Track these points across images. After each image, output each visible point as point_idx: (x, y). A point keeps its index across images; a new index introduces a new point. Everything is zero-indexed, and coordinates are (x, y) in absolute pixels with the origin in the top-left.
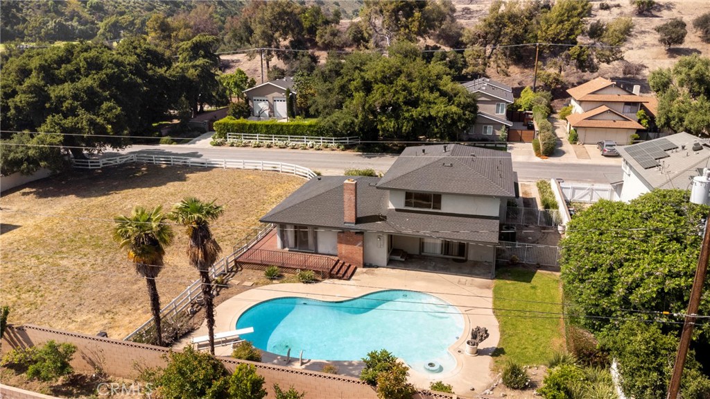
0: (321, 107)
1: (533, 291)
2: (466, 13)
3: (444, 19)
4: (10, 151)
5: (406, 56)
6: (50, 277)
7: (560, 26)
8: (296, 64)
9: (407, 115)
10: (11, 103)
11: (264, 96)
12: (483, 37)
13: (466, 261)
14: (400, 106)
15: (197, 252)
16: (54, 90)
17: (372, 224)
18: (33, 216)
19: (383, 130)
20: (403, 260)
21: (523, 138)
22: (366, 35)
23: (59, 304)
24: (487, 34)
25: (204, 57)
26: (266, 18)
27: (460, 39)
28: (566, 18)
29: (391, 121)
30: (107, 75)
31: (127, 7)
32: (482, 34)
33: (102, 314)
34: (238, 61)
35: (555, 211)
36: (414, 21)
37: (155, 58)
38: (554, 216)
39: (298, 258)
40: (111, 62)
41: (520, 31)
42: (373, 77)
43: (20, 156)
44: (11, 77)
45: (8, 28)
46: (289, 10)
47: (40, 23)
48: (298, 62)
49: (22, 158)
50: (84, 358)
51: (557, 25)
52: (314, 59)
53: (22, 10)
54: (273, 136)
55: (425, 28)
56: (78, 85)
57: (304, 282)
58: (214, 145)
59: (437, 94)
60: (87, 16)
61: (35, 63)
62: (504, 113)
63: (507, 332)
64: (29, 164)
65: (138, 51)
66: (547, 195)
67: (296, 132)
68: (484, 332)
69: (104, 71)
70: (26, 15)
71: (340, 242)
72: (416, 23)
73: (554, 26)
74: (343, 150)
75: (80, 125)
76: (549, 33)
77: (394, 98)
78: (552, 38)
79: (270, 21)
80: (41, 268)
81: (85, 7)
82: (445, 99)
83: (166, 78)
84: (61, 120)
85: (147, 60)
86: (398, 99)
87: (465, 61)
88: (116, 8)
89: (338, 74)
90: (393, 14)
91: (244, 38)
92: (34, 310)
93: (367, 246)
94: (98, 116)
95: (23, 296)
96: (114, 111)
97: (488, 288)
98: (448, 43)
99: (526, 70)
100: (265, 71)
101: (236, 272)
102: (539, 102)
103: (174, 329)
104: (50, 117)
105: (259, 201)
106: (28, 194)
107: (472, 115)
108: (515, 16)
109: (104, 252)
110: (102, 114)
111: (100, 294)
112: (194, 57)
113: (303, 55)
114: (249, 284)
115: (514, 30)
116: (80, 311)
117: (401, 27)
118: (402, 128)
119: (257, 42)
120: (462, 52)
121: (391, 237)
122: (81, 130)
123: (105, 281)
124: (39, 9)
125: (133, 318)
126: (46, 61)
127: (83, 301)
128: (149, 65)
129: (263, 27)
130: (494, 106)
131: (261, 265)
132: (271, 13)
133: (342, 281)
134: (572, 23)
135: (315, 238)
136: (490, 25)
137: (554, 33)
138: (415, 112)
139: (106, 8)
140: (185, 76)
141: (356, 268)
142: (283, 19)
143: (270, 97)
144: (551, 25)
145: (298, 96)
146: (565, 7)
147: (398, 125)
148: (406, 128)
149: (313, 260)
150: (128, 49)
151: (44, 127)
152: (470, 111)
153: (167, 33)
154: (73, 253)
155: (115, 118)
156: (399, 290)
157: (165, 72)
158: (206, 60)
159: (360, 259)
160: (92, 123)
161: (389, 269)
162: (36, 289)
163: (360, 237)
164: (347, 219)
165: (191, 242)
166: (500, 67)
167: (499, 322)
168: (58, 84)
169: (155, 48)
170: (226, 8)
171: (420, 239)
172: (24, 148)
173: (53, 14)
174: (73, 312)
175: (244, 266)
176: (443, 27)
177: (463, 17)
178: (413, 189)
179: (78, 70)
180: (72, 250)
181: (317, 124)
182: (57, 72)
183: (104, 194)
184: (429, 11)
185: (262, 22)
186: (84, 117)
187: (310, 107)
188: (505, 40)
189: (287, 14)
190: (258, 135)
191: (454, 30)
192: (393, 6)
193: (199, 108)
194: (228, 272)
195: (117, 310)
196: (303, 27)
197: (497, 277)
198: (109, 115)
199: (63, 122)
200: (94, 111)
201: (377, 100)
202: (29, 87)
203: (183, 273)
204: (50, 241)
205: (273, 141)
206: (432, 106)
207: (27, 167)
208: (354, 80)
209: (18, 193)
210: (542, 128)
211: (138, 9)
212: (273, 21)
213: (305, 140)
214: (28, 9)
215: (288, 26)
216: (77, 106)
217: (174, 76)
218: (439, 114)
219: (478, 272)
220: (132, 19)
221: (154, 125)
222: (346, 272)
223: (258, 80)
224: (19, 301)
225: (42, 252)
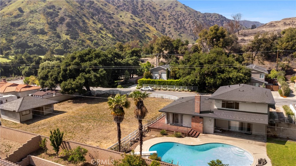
0: (181, 74)
1: (286, 148)
2: (243, 41)
3: (233, 42)
4: (66, 86)
5: (218, 54)
6: (77, 129)
7: (288, 43)
8: (170, 60)
9: (219, 77)
10: (68, 68)
11: (157, 71)
12: (251, 48)
13: (251, 134)
14: (216, 73)
15: (138, 112)
16: (83, 64)
17: (207, 114)
18: (72, 109)
19: (208, 83)
20: (221, 132)
21: (273, 89)
22: (199, 49)
23: (81, 138)
24: (253, 47)
25: (135, 56)
26: (159, 43)
27: (241, 50)
28: (290, 40)
29: (212, 79)
30: (102, 59)
31: (107, 43)
32: (251, 47)
33: (96, 142)
34: (147, 60)
35: (294, 116)
36: (220, 42)
37: (118, 56)
38: (293, 119)
39: (174, 128)
40: (103, 55)
41: (269, 46)
42: (204, 62)
43: (69, 87)
44: (69, 60)
45: (65, 50)
46: (168, 40)
47: (77, 48)
48: (171, 59)
49: (70, 88)
50: (90, 156)
51: (286, 43)
52: (178, 59)
53: (70, 44)
54: (161, 85)
55: (225, 46)
56: (92, 62)
57: (177, 137)
58: (138, 89)
59: (232, 68)
60: (93, 46)
61: (78, 54)
62: (264, 78)
63: (275, 164)
64: (72, 90)
65: (112, 53)
66: (288, 111)
67: (170, 84)
68: (265, 161)
69: (101, 58)
70: (72, 46)
71: (193, 121)
72: (221, 43)
73: (285, 43)
74: (190, 92)
75: (91, 77)
76: (283, 46)
77: (214, 70)
78: (284, 49)
79: (161, 44)
80: (74, 125)
81: (92, 43)
82: (237, 70)
83: (121, 63)
84: (85, 75)
85: (115, 57)
86: (215, 70)
87: (243, 58)
88: (103, 43)
89: (189, 61)
90: (211, 40)
91: (150, 52)
92: (71, 139)
93: (205, 124)
94: (98, 74)
95: (68, 134)
96: (103, 72)
97: (264, 146)
98: (235, 52)
99: (272, 63)
100: (158, 63)
101: (148, 131)
102: (280, 75)
103: (124, 149)
104: (81, 74)
105: (156, 108)
106: (70, 102)
107: (249, 78)
108: (266, 39)
109: (97, 122)
110: (99, 73)
111: (96, 135)
112: (132, 56)
113: (173, 57)
114: (154, 136)
115: (266, 45)
116: (88, 140)
117: (215, 45)
118: (217, 82)
119: (155, 52)
120: (242, 55)
121: (215, 120)
122: (91, 79)
123: (97, 131)
124: (76, 44)
125: (108, 145)
126: (81, 54)
127: (89, 137)
128: (116, 58)
129: (158, 46)
130: (259, 75)
131: (158, 129)
132: (161, 41)
133: (194, 138)
134: (293, 42)
135: (182, 120)
136: (255, 43)
137: (285, 47)
138: (223, 76)
139: (99, 43)
140: (128, 63)
141: (199, 134)
142: (166, 43)
143: (160, 72)
144: (283, 43)
145: (171, 72)
146: (289, 35)
147: (215, 81)
148: (218, 82)
149: (181, 128)
150: (108, 52)
151: (78, 77)
152: (248, 76)
153: (121, 49)
154: (86, 121)
155: (103, 75)
156: (220, 143)
157: (121, 61)
158: (136, 57)
159: (202, 129)
160: (95, 76)
161: (214, 135)
162: (72, 132)
163: (201, 119)
164: (196, 111)
165: (136, 108)
166: (260, 61)
167: (271, 160)
168: (85, 62)
169: (118, 52)
170: (142, 43)
171: (229, 121)
172: (71, 85)
173: (81, 46)
174: (86, 141)
175: (151, 129)
176: (233, 45)
177: (241, 42)
178: (226, 99)
179: (92, 58)
180: (86, 120)
181: (180, 81)
182: (85, 58)
183: (97, 103)
184: (227, 39)
185: (158, 44)
186: (93, 73)
187: (177, 74)
188: (262, 49)
189: (168, 41)
190: (155, 85)
191: (238, 47)
192: (211, 37)
193: (132, 76)
194: (145, 131)
195: (102, 141)
196: (173, 46)
197: (267, 142)
198: (101, 74)
199: (86, 75)
200: (96, 72)
201: (205, 70)
202: (75, 63)
203: (127, 131)
204: (78, 117)
205: (161, 88)
206: (230, 73)
207: (71, 92)
208: (196, 63)
209: (67, 101)
210: (283, 84)
211: (111, 44)
212: (162, 44)
213: (174, 87)
214: (72, 44)
215: (168, 46)
216: (91, 70)
217: (124, 63)
218: (234, 77)
219: (258, 139)
220: (108, 47)
221: (115, 82)
222: (195, 134)
223: (155, 66)
224: (66, 136)
225: (75, 120)
